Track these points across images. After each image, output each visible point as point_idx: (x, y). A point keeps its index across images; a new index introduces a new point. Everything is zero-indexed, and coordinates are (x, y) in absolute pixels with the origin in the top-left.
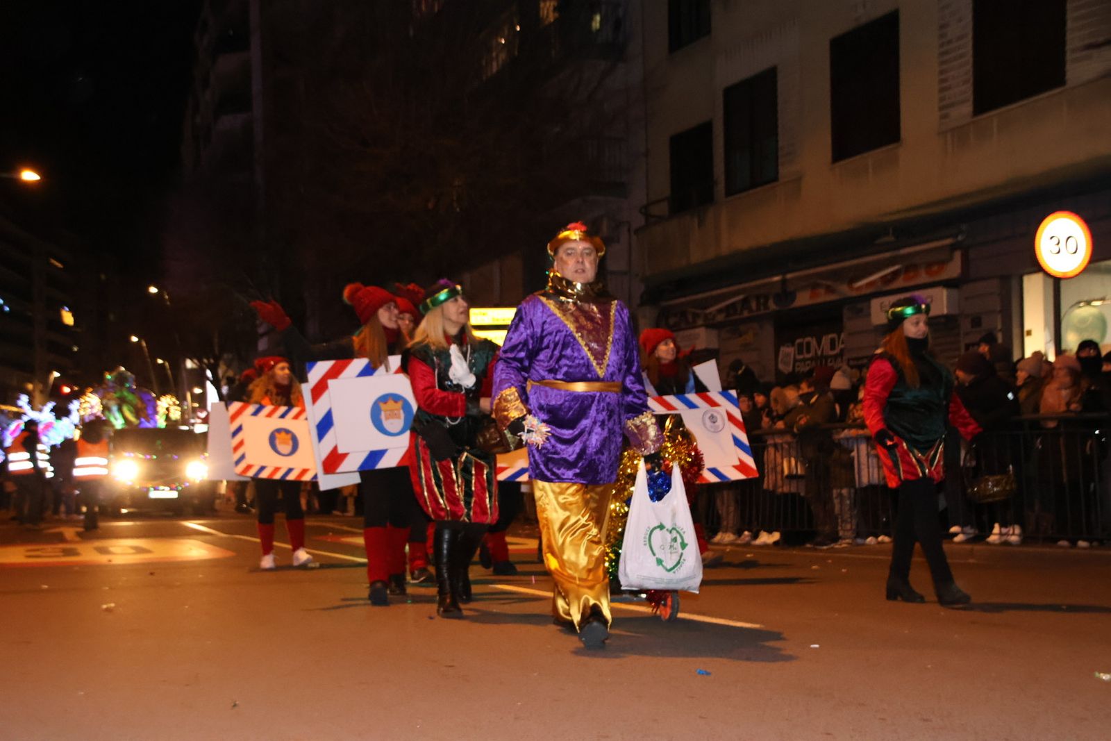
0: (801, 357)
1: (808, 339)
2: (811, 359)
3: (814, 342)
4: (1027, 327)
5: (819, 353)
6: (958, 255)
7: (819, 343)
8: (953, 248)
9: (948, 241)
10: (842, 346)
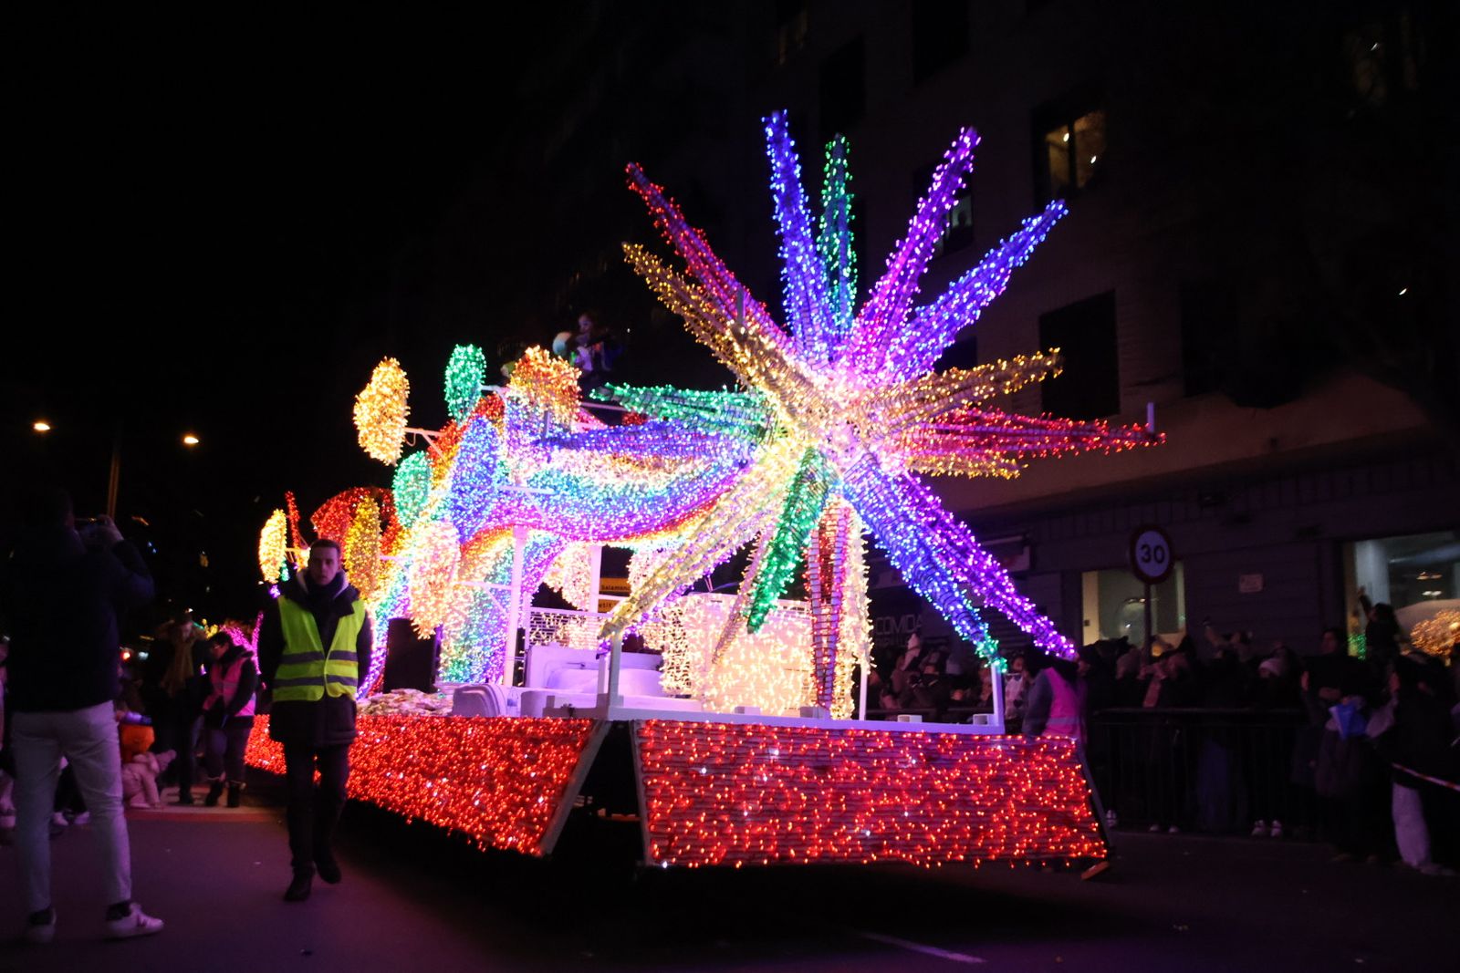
0: (880, 633)
1: (888, 618)
2: (889, 636)
3: (893, 621)
4: (1085, 618)
5: (898, 631)
6: (1027, 550)
7: (898, 622)
8: (1024, 543)
9: (1019, 538)
10: (919, 626)
